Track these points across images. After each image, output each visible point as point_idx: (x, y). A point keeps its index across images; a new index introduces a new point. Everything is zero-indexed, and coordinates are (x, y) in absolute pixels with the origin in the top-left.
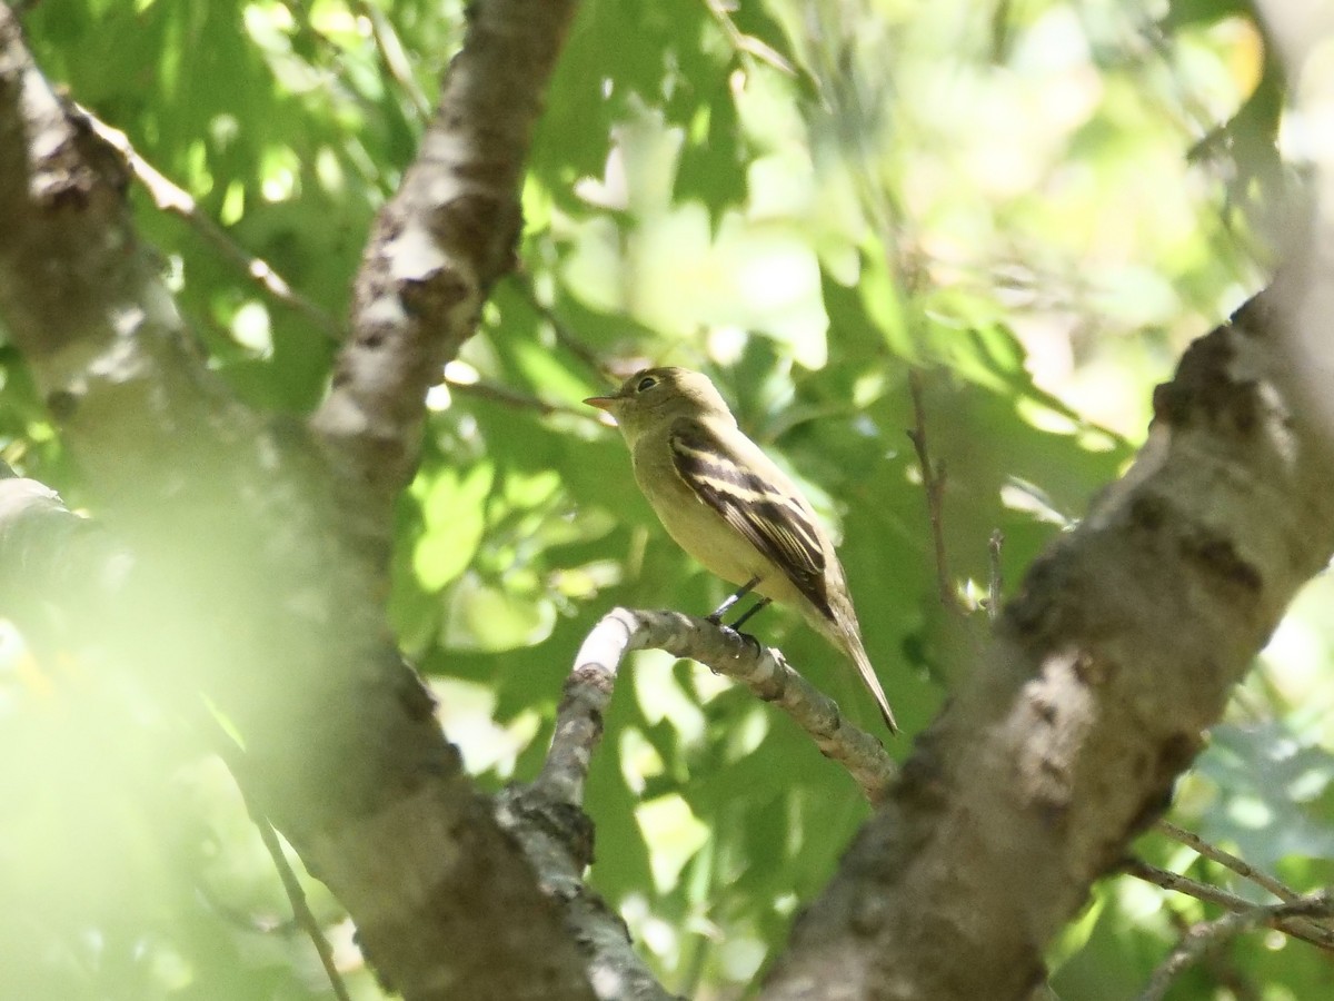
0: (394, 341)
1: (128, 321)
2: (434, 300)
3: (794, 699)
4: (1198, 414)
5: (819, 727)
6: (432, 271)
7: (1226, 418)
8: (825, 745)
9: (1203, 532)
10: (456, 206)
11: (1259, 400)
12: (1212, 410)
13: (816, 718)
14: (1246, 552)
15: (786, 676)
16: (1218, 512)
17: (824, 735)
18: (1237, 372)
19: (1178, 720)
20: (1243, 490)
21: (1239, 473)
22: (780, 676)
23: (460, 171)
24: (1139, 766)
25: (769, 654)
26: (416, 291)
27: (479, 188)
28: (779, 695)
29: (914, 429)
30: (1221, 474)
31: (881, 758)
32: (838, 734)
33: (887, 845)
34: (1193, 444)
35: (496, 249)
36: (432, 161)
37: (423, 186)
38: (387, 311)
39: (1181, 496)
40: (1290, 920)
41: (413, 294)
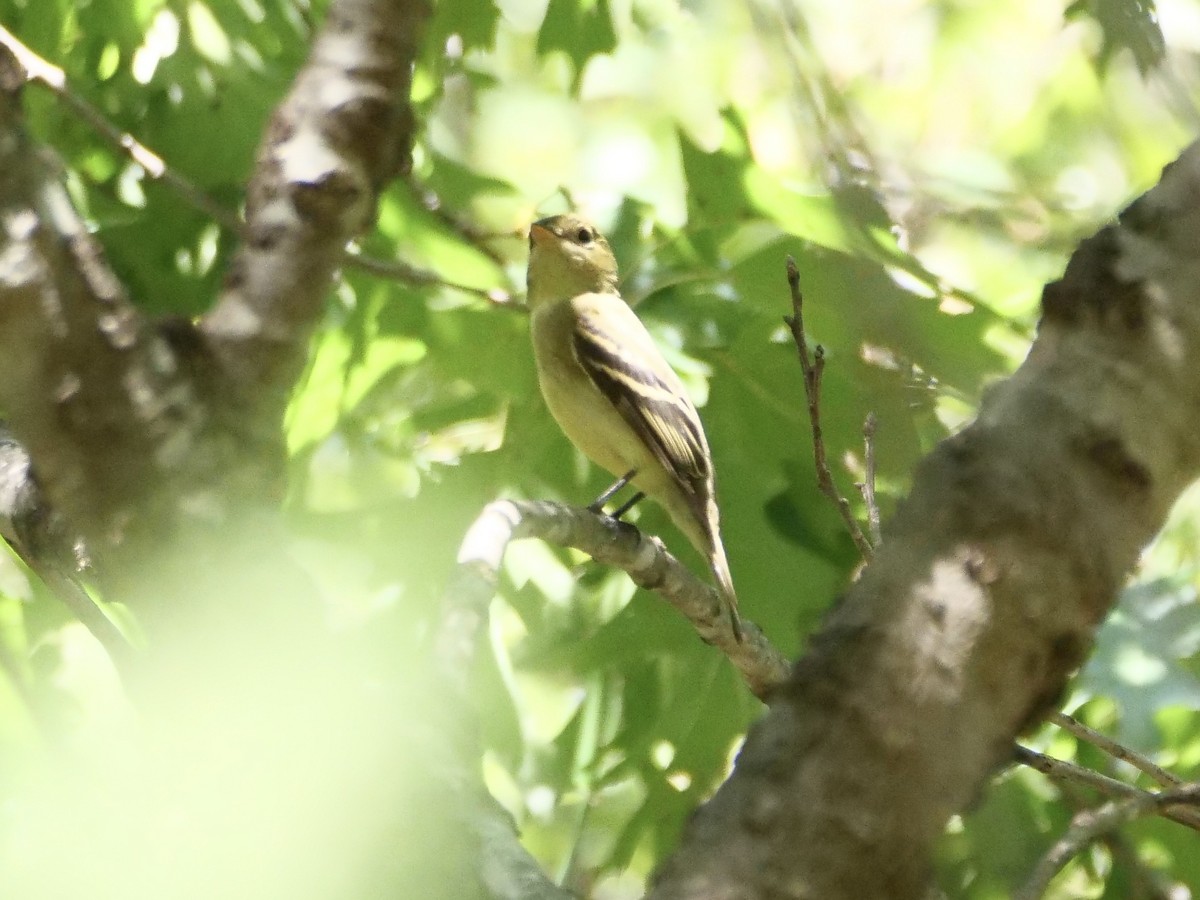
0: (286, 243)
1: (22, 225)
2: (326, 203)
3: (675, 586)
4: (1087, 313)
5: (700, 615)
6: (324, 175)
7: (1114, 316)
8: (705, 632)
9: (1093, 432)
10: (349, 108)
11: (1147, 300)
12: (1101, 309)
13: (697, 605)
14: (1136, 450)
15: (667, 564)
16: (1106, 410)
17: (702, 622)
18: (1125, 270)
19: (1070, 618)
20: (1132, 389)
21: (1127, 370)
22: (662, 565)
23: (354, 74)
24: (1031, 664)
25: (650, 542)
26: (308, 195)
27: (371, 90)
28: (660, 583)
29: (792, 314)
30: (1110, 373)
31: (761, 645)
32: (717, 621)
33: (780, 744)
34: (1081, 343)
35: (388, 150)
36: (326, 64)
37: (316, 88)
38: (279, 213)
39: (1071, 394)
40: (1174, 808)
41: (305, 196)
